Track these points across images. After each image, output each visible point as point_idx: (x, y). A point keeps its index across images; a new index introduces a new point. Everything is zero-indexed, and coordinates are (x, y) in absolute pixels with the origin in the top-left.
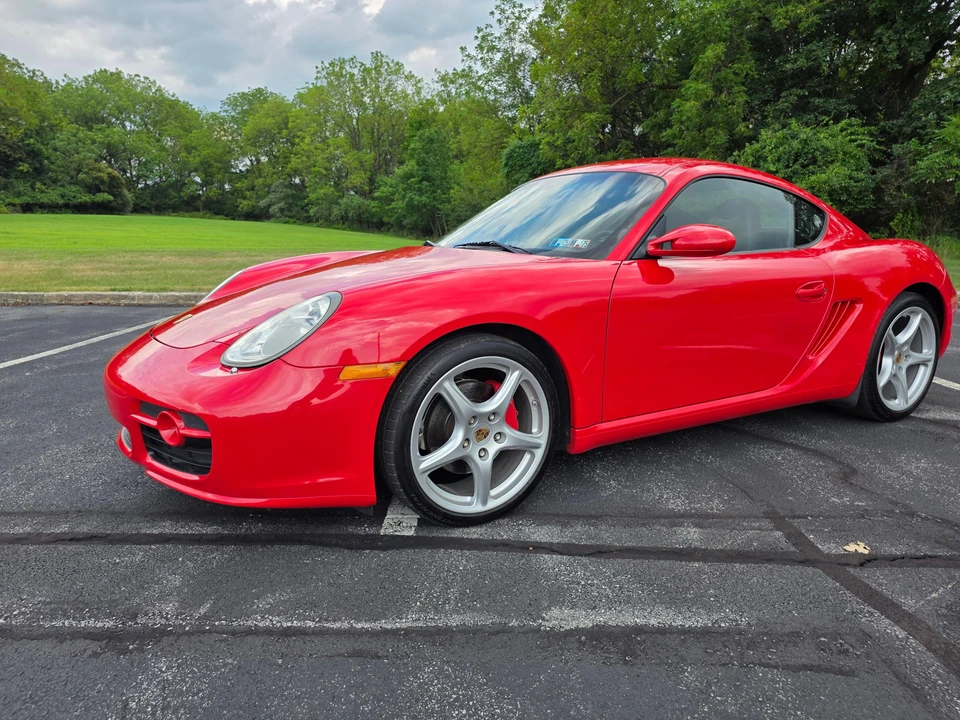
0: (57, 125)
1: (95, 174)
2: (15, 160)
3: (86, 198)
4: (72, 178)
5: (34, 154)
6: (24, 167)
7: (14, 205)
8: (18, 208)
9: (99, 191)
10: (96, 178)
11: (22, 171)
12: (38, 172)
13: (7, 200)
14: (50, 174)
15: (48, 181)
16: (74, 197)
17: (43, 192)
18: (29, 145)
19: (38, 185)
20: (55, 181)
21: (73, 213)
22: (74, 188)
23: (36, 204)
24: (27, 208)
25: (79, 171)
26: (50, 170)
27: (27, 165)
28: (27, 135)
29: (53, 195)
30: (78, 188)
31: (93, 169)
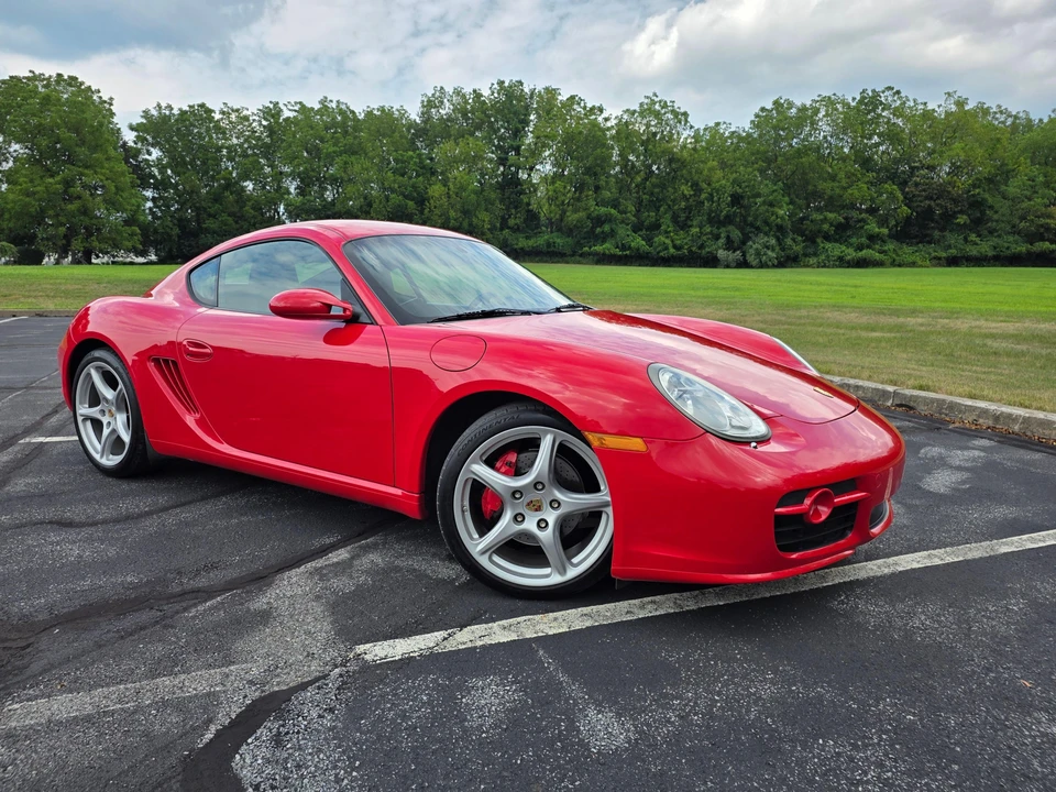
0: (1013, 170)
1: (1042, 221)
2: (955, 212)
3: (1023, 248)
4: (1014, 227)
5: (977, 204)
6: (962, 219)
7: (940, 259)
8: (944, 261)
9: (1042, 239)
10: (1042, 226)
11: (958, 224)
12: (977, 224)
13: (934, 254)
14: (989, 224)
15: (985, 232)
16: (1008, 248)
17: (977, 244)
18: (973, 195)
19: (973, 237)
20: (991, 232)
21: (1002, 266)
22: (1011, 238)
23: (963, 257)
24: (953, 262)
25: (1023, 218)
26: (990, 220)
27: (965, 217)
28: (974, 186)
29: (986, 248)
30: (1017, 237)
31: (1043, 216)
